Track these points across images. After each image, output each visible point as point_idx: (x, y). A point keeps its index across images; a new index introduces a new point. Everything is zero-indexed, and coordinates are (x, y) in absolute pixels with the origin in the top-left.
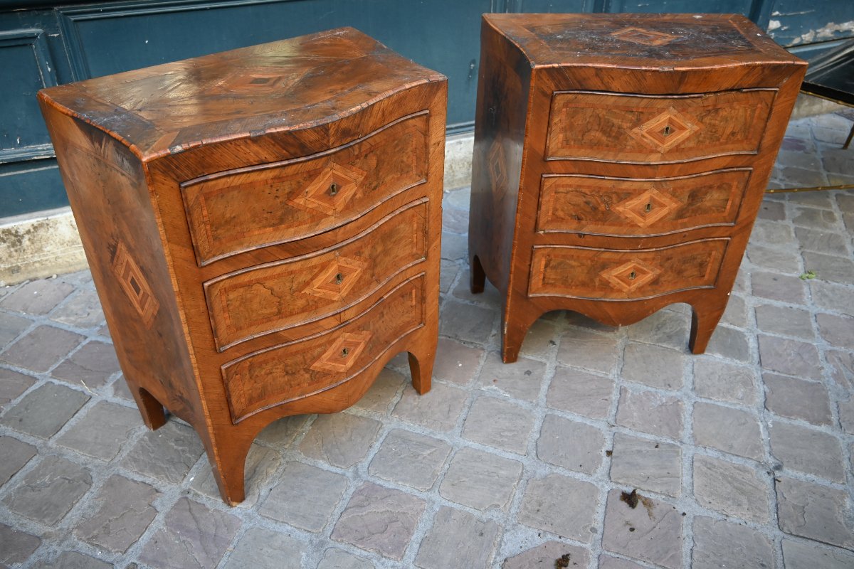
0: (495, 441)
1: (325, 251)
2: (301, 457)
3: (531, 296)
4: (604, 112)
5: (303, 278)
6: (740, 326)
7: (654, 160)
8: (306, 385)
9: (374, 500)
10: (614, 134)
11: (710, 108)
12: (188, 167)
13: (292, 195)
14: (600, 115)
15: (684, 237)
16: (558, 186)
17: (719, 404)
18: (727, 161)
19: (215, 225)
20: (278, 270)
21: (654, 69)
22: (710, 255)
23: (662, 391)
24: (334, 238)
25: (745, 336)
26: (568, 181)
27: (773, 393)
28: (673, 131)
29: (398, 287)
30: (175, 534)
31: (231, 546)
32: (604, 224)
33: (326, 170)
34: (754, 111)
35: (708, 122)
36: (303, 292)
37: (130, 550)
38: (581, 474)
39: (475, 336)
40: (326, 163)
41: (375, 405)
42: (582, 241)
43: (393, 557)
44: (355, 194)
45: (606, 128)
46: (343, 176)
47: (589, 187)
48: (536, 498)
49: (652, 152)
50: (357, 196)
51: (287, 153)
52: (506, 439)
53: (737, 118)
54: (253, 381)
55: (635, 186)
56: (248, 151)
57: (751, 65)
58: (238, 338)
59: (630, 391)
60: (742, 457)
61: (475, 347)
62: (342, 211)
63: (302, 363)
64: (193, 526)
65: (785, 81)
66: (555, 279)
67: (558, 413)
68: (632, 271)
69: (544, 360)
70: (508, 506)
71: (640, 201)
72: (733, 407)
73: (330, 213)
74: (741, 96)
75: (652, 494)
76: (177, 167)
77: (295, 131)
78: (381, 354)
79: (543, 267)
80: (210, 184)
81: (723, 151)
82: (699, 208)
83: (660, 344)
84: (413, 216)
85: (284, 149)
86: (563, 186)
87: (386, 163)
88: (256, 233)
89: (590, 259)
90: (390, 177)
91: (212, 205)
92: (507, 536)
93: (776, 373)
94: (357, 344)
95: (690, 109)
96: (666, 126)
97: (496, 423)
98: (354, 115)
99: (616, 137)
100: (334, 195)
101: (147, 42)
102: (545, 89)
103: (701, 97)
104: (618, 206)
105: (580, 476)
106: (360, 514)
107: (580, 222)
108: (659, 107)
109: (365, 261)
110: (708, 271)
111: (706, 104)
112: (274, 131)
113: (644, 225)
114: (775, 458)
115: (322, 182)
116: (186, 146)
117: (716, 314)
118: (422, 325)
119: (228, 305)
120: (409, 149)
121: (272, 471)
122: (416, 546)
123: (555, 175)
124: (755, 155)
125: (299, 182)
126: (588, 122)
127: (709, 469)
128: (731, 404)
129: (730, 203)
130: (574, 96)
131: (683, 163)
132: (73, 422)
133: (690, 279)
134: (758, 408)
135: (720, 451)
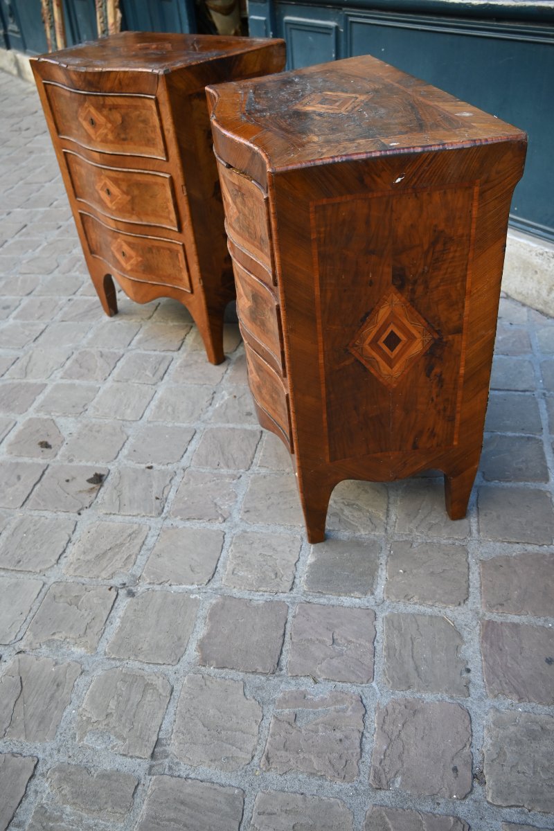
0: (163, 404)
1: (97, 165)
2: (146, 327)
5: (93, 177)
8: (112, 260)
9: (107, 359)
12: (45, 72)
13: (77, 113)
17: (225, 552)
23: (239, 505)
25: (366, 594)
27: (248, 607)
29: (163, 239)
36: (96, 188)
40: (85, 100)
41: (195, 345)
43: (63, 374)
44: (107, 135)
46: (97, 117)
48: (104, 429)
52: (164, 409)
56: (60, 74)
58: (84, 199)
59: (235, 482)
60: (145, 564)
62: (100, 142)
63: (107, 242)
67: (198, 436)
70: (97, 416)
73: (95, 138)
75: (102, 494)
76: (41, 70)
78: (154, 283)
84: (163, 185)
85: (68, 79)
87: (131, 125)
90: (138, 139)
91: (58, 101)
93: (290, 618)
94: (131, 257)
100: (94, 127)
101: (383, 50)
105: (125, 452)
106: (96, 357)
109: (124, 193)
114: (144, 592)
115: (86, 113)
116: (44, 59)
118: (190, 291)
119: (75, 172)
121: (133, 321)
122: (69, 382)
125: (77, 107)
127: (130, 536)
128: (224, 563)
134: (221, 589)
135: (154, 547)
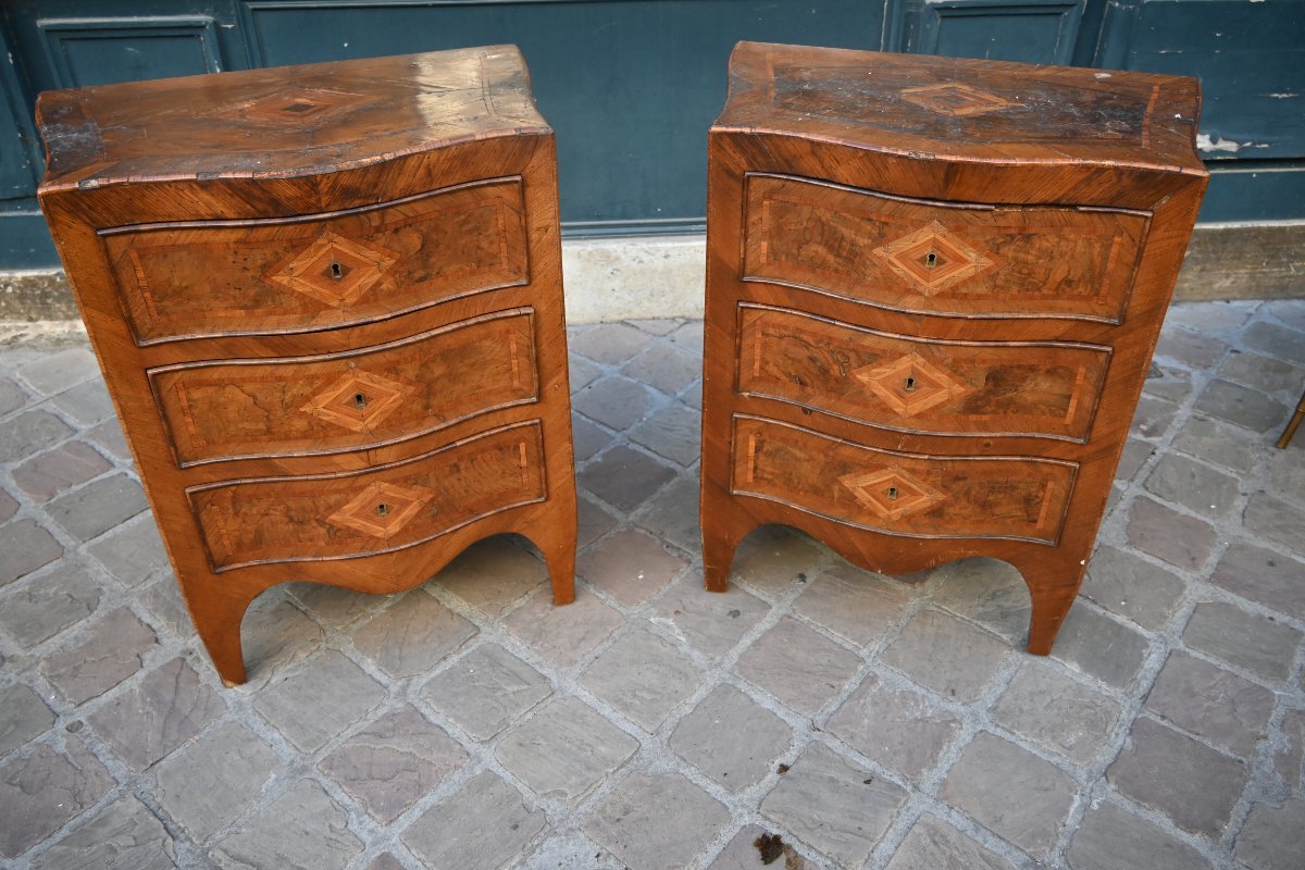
0: (620, 699)
1: (327, 357)
2: (349, 648)
3: (735, 492)
4: (828, 215)
5: (297, 389)
6: (1147, 627)
7: (912, 306)
8: (322, 543)
9: (401, 732)
10: (845, 254)
11: (1013, 231)
12: (107, 209)
13: (267, 268)
14: (824, 219)
15: (986, 447)
16: (766, 324)
17: (1023, 745)
18: (1062, 329)
19: (161, 293)
20: (260, 372)
21: (900, 153)
22: (1043, 486)
23: (935, 698)
24: (344, 341)
25: (1147, 646)
26: (780, 319)
27: (1135, 755)
28: (941, 262)
29: (487, 433)
30: (144, 700)
31: (197, 737)
32: (839, 399)
33: (320, 242)
34: (1107, 247)
35: (1010, 255)
36: (302, 410)
37: (86, 705)
38: (719, 787)
39: (691, 540)
40: (320, 232)
41: (486, 603)
42: (807, 420)
43: (378, 817)
44: (379, 283)
45: (833, 242)
46: (353, 254)
47: (814, 334)
48: (626, 800)
49: (908, 291)
50: (384, 287)
51: (252, 209)
52: (638, 702)
53: (1072, 257)
54: (239, 520)
55: (884, 345)
56: (196, 199)
57: (1093, 166)
58: (212, 456)
59: (881, 683)
60: (1008, 842)
61: (680, 556)
62: (355, 304)
63: (312, 511)
64: (168, 695)
65: (1164, 202)
66: (773, 474)
67: (743, 686)
68: (891, 486)
69: (771, 601)
70: (579, 799)
71: (894, 371)
72: (1044, 757)
73: (335, 303)
74: (1078, 218)
75: (813, 853)
76: (90, 208)
77: (262, 180)
78: (458, 526)
79: (752, 451)
80: (144, 236)
81: (1051, 309)
82: (1011, 402)
83: (979, 623)
84: (508, 332)
85: (247, 202)
86: (773, 326)
87: (441, 246)
88: (222, 314)
89: (823, 452)
90: (454, 267)
91: (151, 265)
92: (552, 842)
93: (1164, 723)
94: (406, 504)
95: (971, 229)
96: (928, 251)
97: (639, 674)
98: (366, 169)
99: (851, 261)
100: (339, 280)
101: (346, 45)
102: (732, 166)
103: (991, 210)
104: (860, 373)
105: (716, 790)
106: (372, 746)
107: (803, 389)
108: (914, 217)
109: (410, 383)
110: (1043, 513)
111: (1002, 222)
112: (230, 176)
113: (907, 410)
114: (1067, 862)
115: (315, 258)
116: (103, 182)
117: (1063, 592)
118: (542, 499)
119: (190, 406)
120: (491, 231)
121: (302, 655)
122: (417, 813)
123: (759, 306)
124: (1113, 325)
125: (277, 253)
126: (806, 228)
127: (935, 843)
128: (1044, 751)
129: (1073, 403)
130: (780, 183)
131: (967, 319)
132: (120, 528)
133: (1009, 521)
134: (1091, 772)
135: (974, 820)
